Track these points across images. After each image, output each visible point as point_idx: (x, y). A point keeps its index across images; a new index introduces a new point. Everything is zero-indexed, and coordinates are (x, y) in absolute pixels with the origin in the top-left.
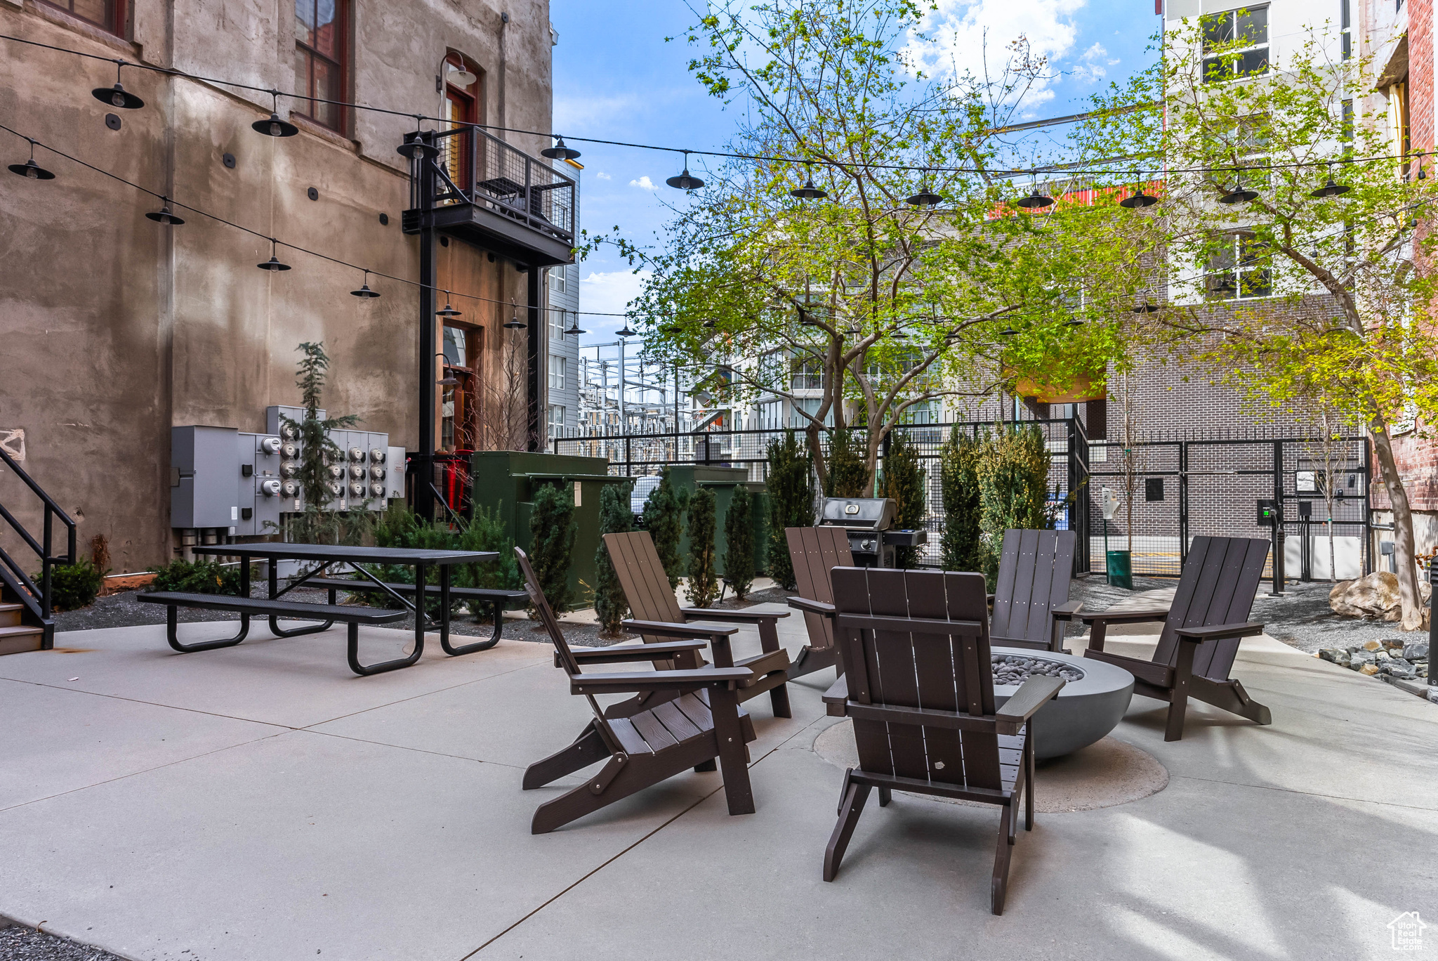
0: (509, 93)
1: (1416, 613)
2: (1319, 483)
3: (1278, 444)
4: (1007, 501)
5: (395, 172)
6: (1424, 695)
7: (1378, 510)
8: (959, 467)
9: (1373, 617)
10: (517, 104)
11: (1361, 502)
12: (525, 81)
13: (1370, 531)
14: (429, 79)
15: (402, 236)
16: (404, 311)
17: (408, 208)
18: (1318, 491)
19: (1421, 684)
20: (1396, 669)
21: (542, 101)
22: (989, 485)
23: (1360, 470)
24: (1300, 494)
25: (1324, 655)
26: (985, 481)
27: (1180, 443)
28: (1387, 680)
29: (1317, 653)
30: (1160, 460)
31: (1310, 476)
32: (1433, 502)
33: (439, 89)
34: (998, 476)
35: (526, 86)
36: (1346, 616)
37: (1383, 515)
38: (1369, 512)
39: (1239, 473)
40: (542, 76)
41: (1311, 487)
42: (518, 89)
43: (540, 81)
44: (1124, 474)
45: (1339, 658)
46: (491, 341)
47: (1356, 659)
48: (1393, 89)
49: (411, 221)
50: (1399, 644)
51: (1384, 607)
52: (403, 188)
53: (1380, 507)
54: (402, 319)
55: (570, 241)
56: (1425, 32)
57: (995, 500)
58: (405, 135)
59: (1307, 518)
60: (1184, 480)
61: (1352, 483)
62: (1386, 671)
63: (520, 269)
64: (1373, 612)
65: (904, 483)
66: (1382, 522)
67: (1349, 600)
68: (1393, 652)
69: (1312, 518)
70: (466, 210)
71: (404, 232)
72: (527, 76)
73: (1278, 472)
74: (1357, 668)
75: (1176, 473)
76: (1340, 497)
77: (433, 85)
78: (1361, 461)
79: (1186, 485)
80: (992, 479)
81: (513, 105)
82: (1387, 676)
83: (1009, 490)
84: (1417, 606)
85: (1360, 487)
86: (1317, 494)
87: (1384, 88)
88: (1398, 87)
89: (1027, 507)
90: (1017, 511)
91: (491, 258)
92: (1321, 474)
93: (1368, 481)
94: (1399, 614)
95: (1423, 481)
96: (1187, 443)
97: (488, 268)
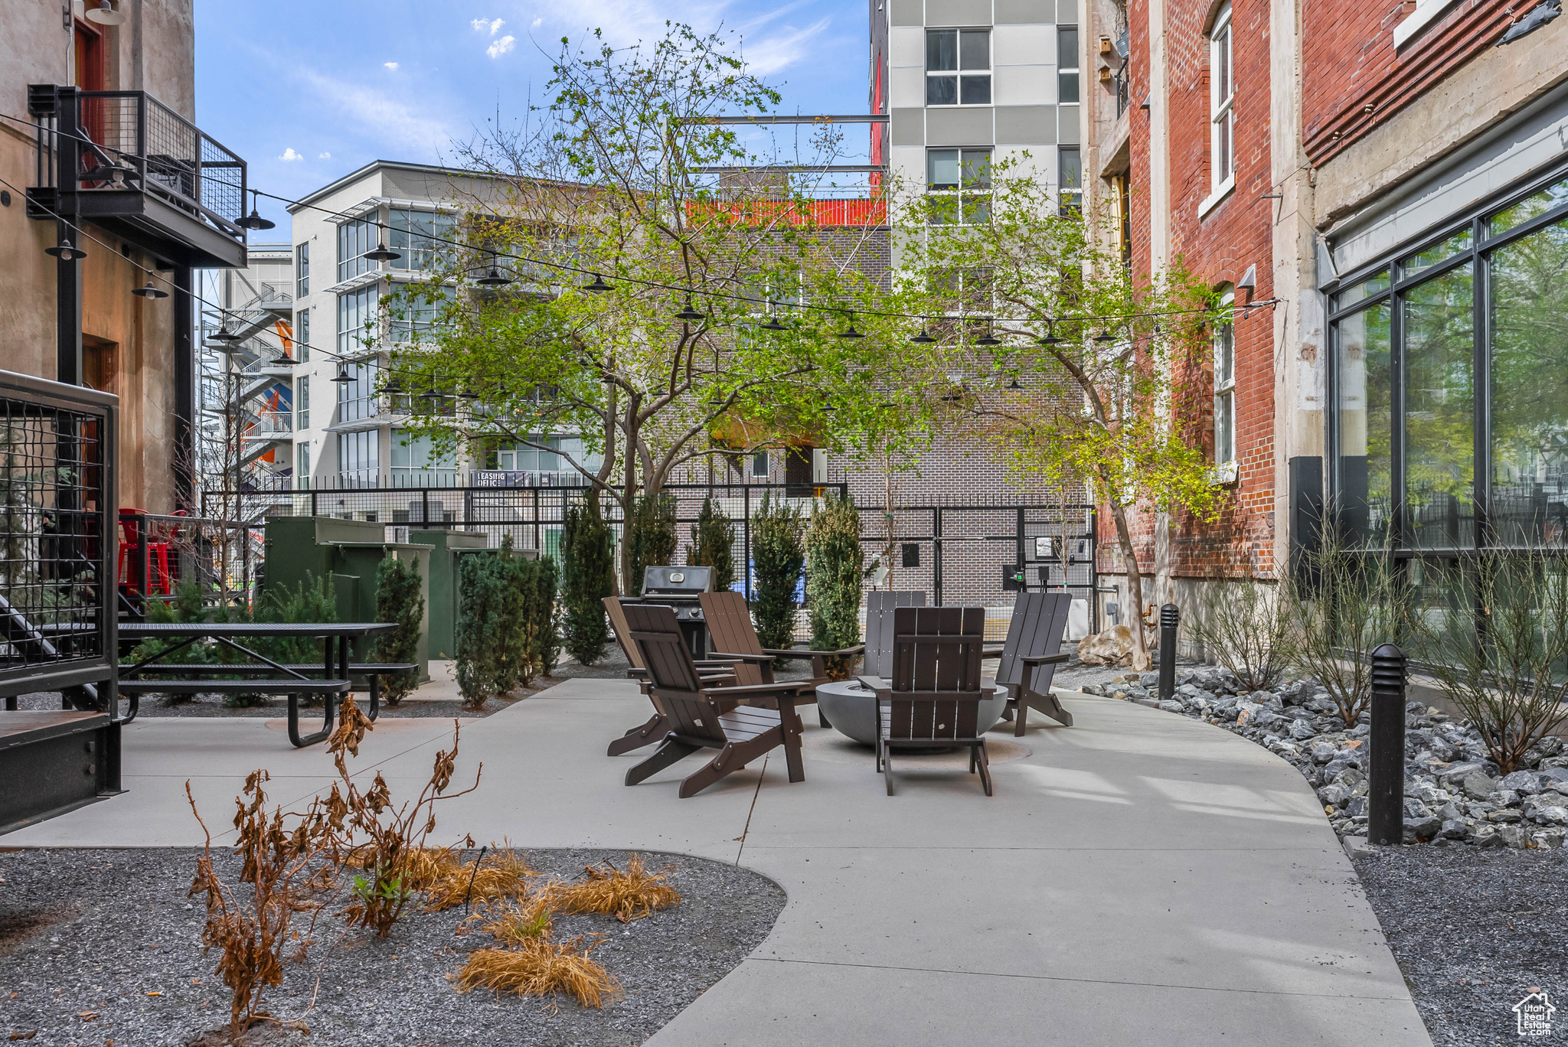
0: (148, 34)
1: (1143, 656)
2: (1056, 551)
3: (1021, 510)
4: (835, 568)
5: (17, 135)
6: (1157, 706)
7: (1103, 574)
8: (773, 535)
9: (1111, 662)
10: (156, 48)
11: (1088, 566)
12: (164, 18)
13: (1096, 593)
14: (56, 12)
15: (25, 221)
16: (29, 322)
17: (33, 183)
18: (1054, 556)
19: (1156, 701)
20: (1137, 693)
21: (182, 44)
22: (818, 552)
23: (1088, 536)
24: (1040, 559)
25: (1086, 690)
26: (813, 549)
27: (934, 509)
28: (1132, 701)
29: (1081, 690)
30: (917, 525)
31: (1047, 541)
32: (1149, 566)
33: (67, 25)
34: (828, 545)
35: (165, 23)
36: (1089, 665)
37: (1107, 578)
38: (1096, 575)
39: (988, 538)
40: (183, 12)
41: (1048, 552)
42: (156, 28)
43: (180, 17)
44: (885, 539)
45: (1097, 691)
46: (126, 361)
47: (1110, 689)
48: (1114, 180)
49: (40, 202)
50: (1136, 677)
51: (1119, 655)
52: (26, 158)
53: (1105, 571)
54: (27, 333)
55: (240, 239)
56: (1143, 151)
57: (824, 567)
58: (30, 86)
59: (1045, 582)
60: (938, 545)
61: (1081, 549)
62: (1131, 695)
63: (162, 266)
64: (1111, 660)
65: (718, 551)
66: (1106, 585)
67: (1093, 651)
68: (1132, 683)
69: (1049, 583)
70: (133, 199)
71: (29, 215)
72: (166, 10)
73: (1020, 538)
74: (1110, 696)
75: (931, 539)
76: (1072, 561)
77: (58, 20)
78: (1088, 527)
79: (940, 551)
80: (822, 548)
81: (152, 48)
82: (1132, 698)
83: (836, 558)
84: (1144, 651)
85: (1087, 554)
86: (1054, 558)
87: (1107, 178)
88: (1118, 179)
89: (853, 573)
90: (844, 577)
91: (126, 251)
92: (1058, 539)
93: (1095, 547)
94: (1130, 661)
95: (1141, 547)
96: (941, 508)
97: (123, 264)
